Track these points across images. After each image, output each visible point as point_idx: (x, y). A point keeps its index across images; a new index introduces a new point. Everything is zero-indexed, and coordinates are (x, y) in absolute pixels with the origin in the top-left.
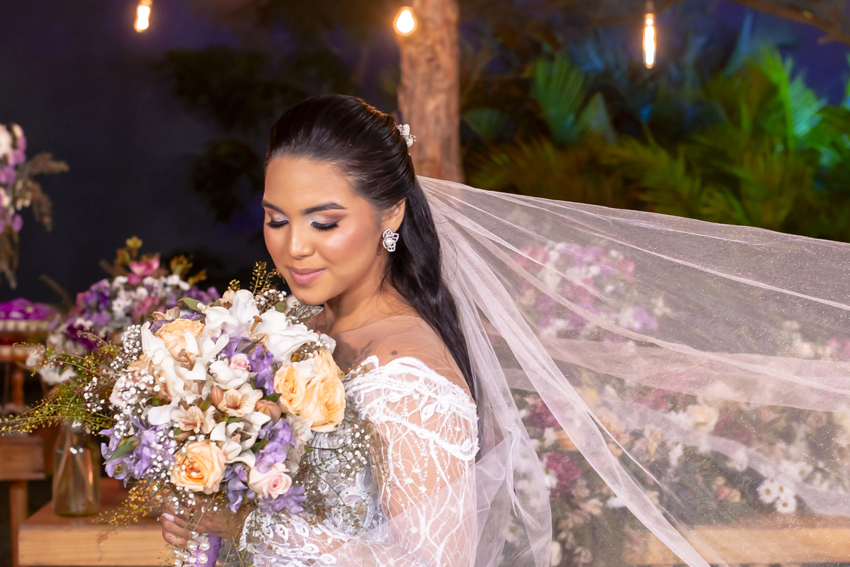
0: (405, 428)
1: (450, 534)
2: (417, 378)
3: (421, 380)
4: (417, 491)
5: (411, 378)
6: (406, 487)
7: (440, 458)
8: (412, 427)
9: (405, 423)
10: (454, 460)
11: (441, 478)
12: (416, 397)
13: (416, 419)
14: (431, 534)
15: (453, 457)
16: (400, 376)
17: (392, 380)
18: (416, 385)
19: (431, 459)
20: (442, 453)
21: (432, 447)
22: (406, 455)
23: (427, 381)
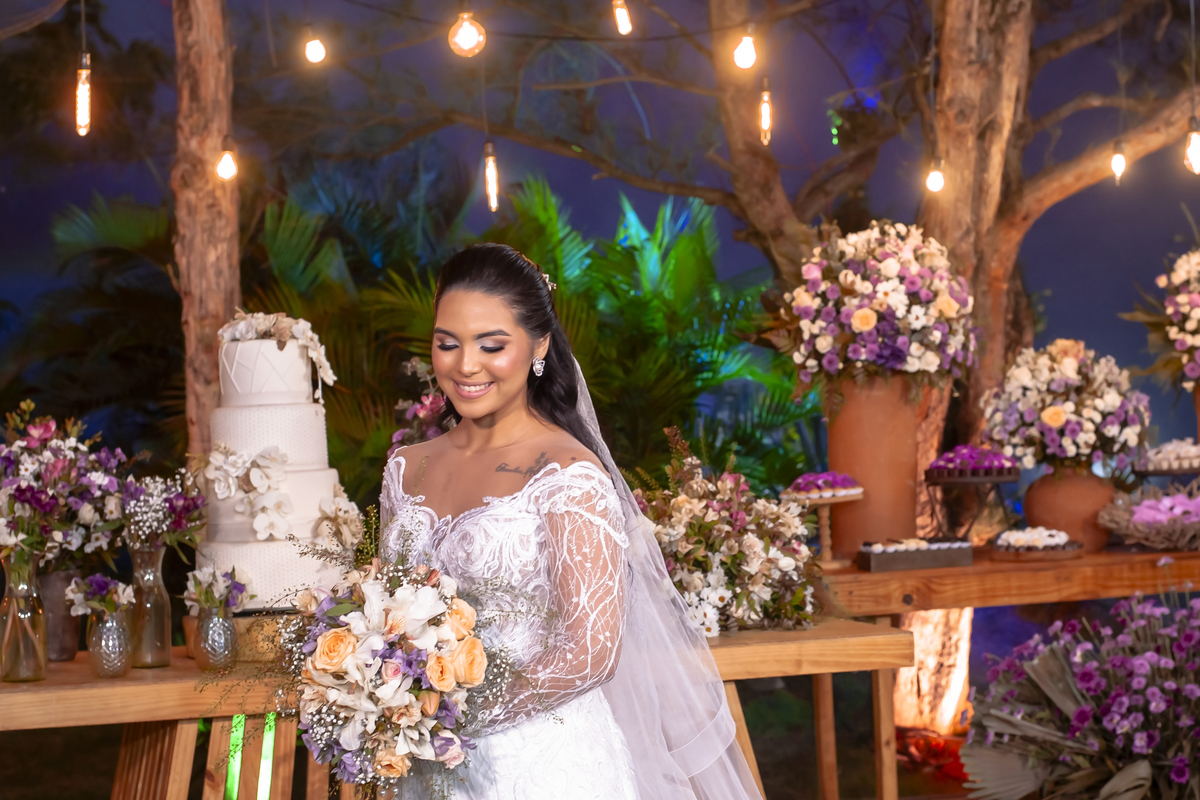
0: (581, 516)
1: (603, 604)
2: (594, 478)
3: (596, 479)
4: (583, 567)
5: (588, 477)
6: (575, 564)
7: (606, 540)
8: (588, 515)
9: (582, 512)
10: (616, 544)
11: (605, 557)
12: (593, 492)
13: (592, 509)
14: (588, 603)
15: (615, 541)
16: (580, 476)
17: (573, 479)
18: (594, 483)
19: (599, 541)
20: (608, 537)
21: (602, 532)
22: (580, 538)
23: (601, 482)
